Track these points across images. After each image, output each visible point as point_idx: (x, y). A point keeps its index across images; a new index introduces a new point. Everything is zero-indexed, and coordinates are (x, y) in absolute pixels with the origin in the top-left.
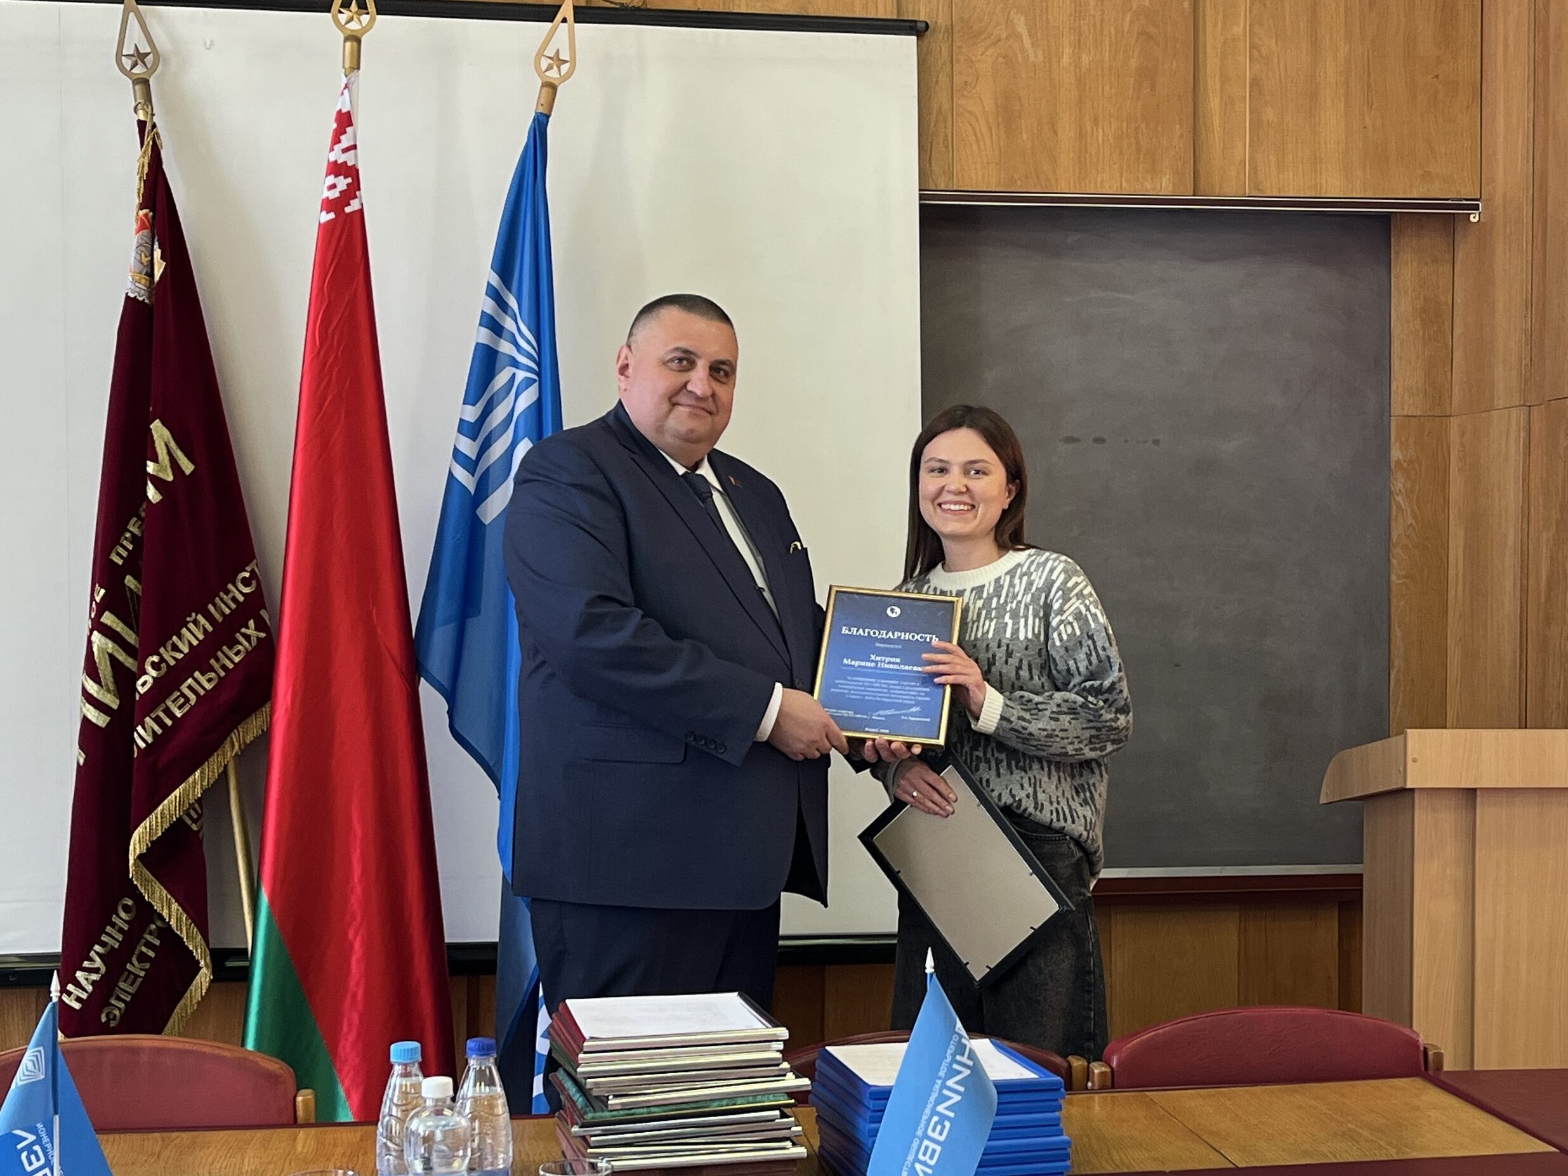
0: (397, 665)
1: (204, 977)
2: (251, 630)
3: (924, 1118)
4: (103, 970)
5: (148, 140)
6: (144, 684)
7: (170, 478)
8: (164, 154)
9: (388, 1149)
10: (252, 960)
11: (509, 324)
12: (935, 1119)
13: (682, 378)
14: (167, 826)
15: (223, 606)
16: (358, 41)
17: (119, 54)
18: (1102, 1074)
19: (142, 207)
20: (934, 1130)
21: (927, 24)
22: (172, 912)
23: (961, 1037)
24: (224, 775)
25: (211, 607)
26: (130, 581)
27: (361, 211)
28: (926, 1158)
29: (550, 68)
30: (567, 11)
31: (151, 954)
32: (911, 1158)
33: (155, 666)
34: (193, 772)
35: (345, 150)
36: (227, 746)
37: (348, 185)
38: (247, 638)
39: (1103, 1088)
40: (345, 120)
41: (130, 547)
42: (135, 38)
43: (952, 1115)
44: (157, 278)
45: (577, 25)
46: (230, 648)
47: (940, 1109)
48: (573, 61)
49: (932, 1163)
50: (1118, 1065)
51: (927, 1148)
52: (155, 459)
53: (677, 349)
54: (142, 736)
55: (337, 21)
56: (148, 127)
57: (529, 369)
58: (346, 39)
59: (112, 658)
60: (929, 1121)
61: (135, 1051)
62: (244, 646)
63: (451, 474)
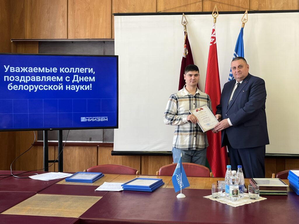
5: (186, 34)
8: (188, 36)
16: (216, 18)
17: (182, 22)
19: (185, 44)
27: (216, 43)
29: (244, 21)
30: (246, 12)
35: (214, 35)
37: (214, 40)
40: (214, 30)
42: (184, 19)
44: (187, 54)
45: (248, 14)
48: (247, 19)
55: (213, 16)
58: (214, 18)
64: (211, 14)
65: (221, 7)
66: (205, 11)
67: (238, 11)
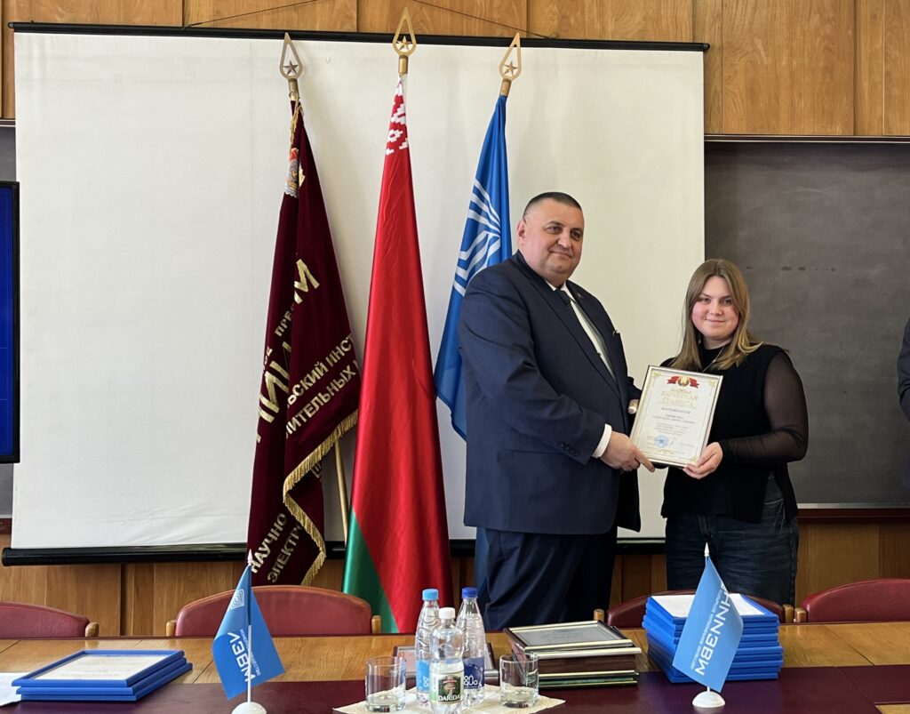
0: (425, 391)
1: (322, 557)
2: (348, 371)
3: (704, 634)
4: (269, 551)
5: (296, 111)
6: (292, 400)
7: (307, 290)
8: (305, 119)
9: (421, 646)
10: (347, 548)
11: (485, 208)
12: (710, 635)
13: (555, 238)
14: (303, 475)
15: (334, 358)
16: (406, 58)
17: (282, 66)
18: (801, 614)
19: (293, 147)
20: (709, 641)
21: (709, 45)
22: (305, 522)
23: (724, 591)
24: (333, 449)
25: (327, 359)
26: (285, 345)
27: (408, 149)
28: (705, 656)
29: (507, 71)
30: (517, 41)
31: (294, 544)
32: (697, 656)
33: (298, 390)
34: (316, 447)
35: (399, 116)
36: (335, 432)
37: (401, 135)
38: (346, 375)
39: (802, 622)
40: (399, 101)
41: (286, 327)
42: (290, 57)
43: (718, 633)
44: (300, 185)
45: (522, 49)
46: (337, 380)
47: (713, 629)
48: (520, 68)
49: (708, 659)
50: (811, 609)
51: (705, 651)
52: (299, 281)
53: (553, 222)
54: (291, 427)
55: (395, 48)
56: (296, 105)
57: (495, 232)
58: (401, 57)
59: (276, 385)
60: (706, 636)
61: (288, 594)
62: (344, 379)
63: (453, 288)
64: (391, 41)
65: (428, 18)
66: (367, 29)
67: (486, 35)
